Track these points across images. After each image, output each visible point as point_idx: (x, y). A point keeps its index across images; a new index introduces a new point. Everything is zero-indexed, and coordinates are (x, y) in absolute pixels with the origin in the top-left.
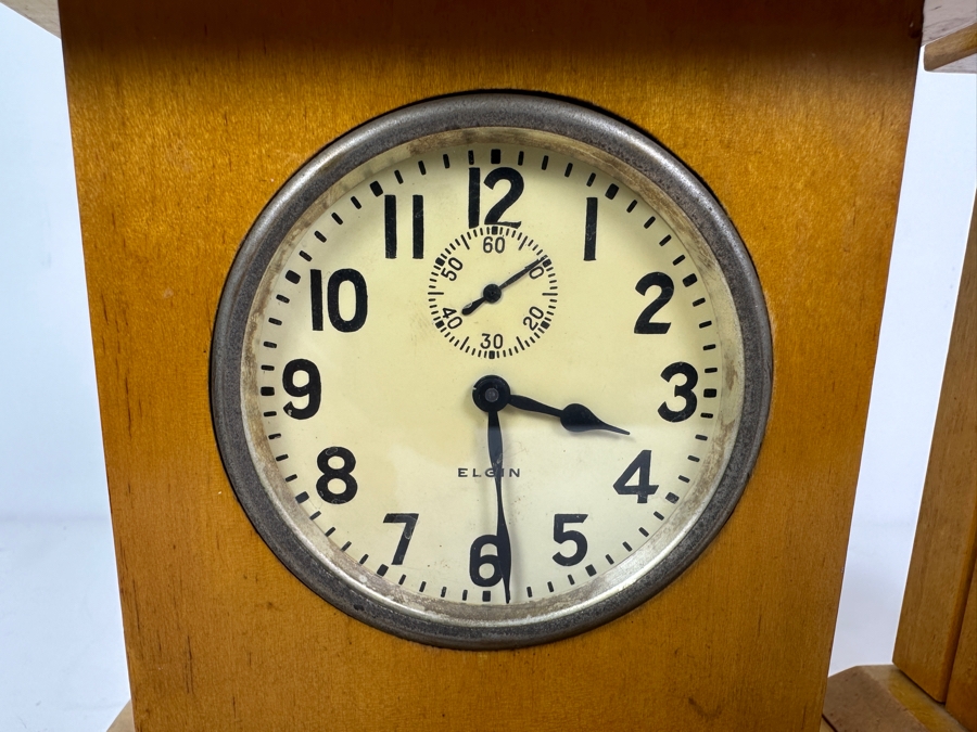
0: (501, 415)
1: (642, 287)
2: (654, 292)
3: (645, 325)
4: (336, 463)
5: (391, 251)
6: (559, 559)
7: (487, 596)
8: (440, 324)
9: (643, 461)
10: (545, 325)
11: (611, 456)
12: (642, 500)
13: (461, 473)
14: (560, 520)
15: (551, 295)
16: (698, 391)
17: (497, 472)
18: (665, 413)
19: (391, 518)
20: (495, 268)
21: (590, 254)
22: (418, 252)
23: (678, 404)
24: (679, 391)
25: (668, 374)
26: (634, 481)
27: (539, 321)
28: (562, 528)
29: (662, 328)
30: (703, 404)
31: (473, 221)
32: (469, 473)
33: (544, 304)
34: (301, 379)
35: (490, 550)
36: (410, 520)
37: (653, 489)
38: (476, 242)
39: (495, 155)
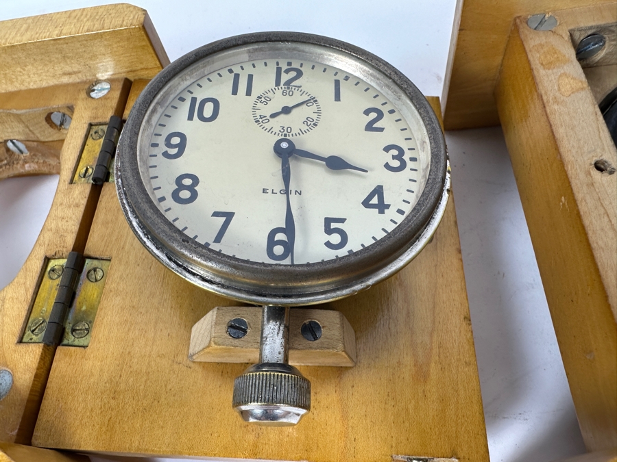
0: (292, 164)
1: (367, 112)
2: (373, 115)
3: (370, 127)
4: (188, 182)
5: (235, 92)
6: (328, 244)
8: (257, 121)
9: (379, 191)
10: (315, 125)
11: (361, 187)
12: (382, 212)
13: (264, 191)
14: (328, 221)
15: (319, 112)
16: (406, 157)
17: (287, 192)
18: (387, 166)
19: (216, 214)
20: (290, 102)
21: (337, 98)
22: (249, 93)
23: (396, 164)
24: (394, 157)
25: (387, 149)
26: (375, 201)
27: (312, 123)
28: (330, 225)
29: (381, 130)
30: (410, 164)
31: (278, 83)
32: (270, 191)
33: (315, 116)
34: (176, 140)
35: (280, 236)
36: (229, 216)
37: (388, 206)
38: (279, 92)
39: (289, 64)
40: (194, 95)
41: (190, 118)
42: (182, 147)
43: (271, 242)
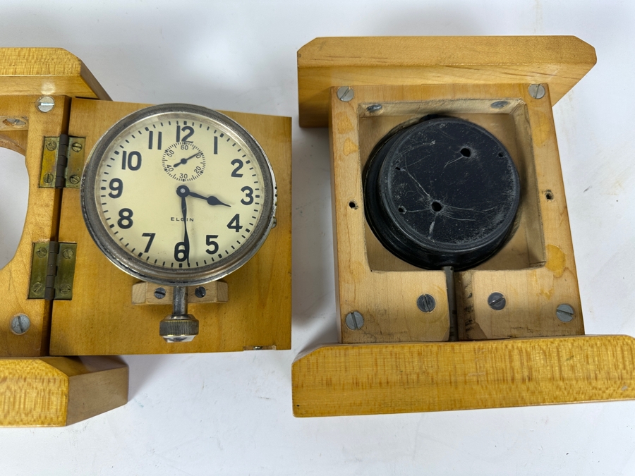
0: (187, 199)
1: (233, 163)
2: (237, 165)
3: (234, 174)
4: (126, 214)
5: (150, 147)
6: (208, 251)
7: (181, 265)
8: (166, 170)
9: (237, 217)
10: (202, 172)
11: (225, 215)
12: (237, 231)
13: (172, 219)
14: (208, 237)
15: (204, 163)
16: (254, 195)
17: (184, 219)
18: (243, 202)
19: (145, 235)
20: (186, 155)
21: (216, 152)
22: (159, 148)
23: (247, 199)
24: (247, 195)
25: (243, 189)
26: (234, 224)
27: (200, 171)
28: (209, 239)
29: (240, 176)
30: (255, 200)
31: (178, 140)
32: (175, 219)
33: (201, 166)
34: (116, 185)
35: (181, 248)
36: (152, 236)
37: (241, 227)
38: (179, 146)
39: (185, 123)
40: (124, 150)
41: (124, 168)
42: (120, 189)
43: (177, 251)
